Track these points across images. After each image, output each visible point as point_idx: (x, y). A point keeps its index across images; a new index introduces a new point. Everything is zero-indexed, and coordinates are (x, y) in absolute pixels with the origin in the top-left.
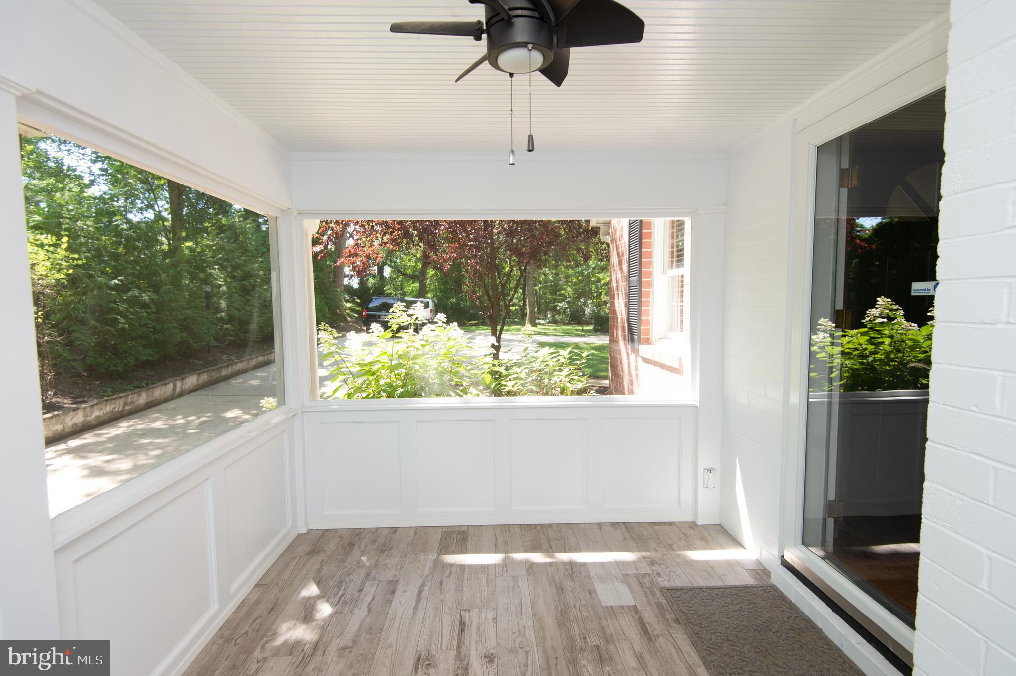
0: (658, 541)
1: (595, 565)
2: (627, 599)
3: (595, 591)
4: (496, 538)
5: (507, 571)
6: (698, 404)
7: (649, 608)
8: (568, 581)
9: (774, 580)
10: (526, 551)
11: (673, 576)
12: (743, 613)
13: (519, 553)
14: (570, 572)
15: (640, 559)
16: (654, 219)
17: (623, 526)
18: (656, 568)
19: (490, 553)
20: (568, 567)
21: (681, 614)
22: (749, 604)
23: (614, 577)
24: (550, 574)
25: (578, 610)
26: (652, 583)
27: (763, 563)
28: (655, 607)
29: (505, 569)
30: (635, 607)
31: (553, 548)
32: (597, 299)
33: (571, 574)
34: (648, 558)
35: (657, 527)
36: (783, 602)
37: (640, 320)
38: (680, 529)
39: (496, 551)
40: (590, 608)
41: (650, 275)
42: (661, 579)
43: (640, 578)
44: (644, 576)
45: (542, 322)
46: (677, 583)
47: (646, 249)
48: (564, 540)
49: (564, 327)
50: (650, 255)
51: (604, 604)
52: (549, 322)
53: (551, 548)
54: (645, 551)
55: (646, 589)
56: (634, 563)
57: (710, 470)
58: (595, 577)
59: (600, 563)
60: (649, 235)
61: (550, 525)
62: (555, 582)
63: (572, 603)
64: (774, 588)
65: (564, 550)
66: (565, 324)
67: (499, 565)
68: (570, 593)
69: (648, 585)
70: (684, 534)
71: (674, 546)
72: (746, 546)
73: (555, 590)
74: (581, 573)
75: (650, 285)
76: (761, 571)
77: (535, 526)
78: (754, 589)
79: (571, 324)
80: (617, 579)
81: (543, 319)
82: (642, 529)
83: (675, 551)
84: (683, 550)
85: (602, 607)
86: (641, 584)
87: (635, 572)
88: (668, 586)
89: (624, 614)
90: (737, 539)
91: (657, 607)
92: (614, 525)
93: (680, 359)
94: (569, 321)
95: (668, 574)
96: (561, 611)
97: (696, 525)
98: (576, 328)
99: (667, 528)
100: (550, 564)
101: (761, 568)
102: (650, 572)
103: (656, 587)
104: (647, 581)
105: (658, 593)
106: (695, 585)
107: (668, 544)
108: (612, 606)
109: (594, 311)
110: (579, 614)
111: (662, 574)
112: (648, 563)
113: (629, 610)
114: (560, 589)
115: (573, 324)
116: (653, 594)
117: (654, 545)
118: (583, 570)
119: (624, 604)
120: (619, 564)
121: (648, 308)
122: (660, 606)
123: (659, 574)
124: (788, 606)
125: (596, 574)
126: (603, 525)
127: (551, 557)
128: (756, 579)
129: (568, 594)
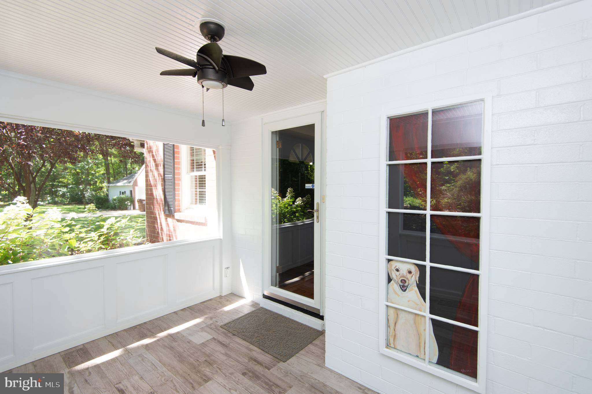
0: (209, 309)
1: (184, 330)
2: (209, 337)
3: (191, 341)
4: (111, 343)
5: (132, 354)
6: (222, 238)
7: (220, 335)
8: (174, 343)
9: (262, 305)
10: (138, 341)
11: (223, 320)
12: (256, 321)
13: (134, 343)
14: (172, 339)
15: (204, 319)
16: (181, 145)
17: (188, 309)
18: (214, 319)
19: (113, 351)
20: (169, 337)
21: (234, 332)
22: (257, 317)
23: (197, 331)
24: (161, 345)
25: (187, 352)
26: (215, 326)
27: (254, 301)
28: (222, 334)
29: (130, 354)
30: (214, 338)
31: (154, 333)
32: (93, 186)
33: (173, 340)
34: (208, 317)
35: (205, 303)
36: (267, 311)
37: (174, 199)
38: (216, 301)
39: (117, 348)
40: (192, 348)
41: (179, 174)
42: (219, 323)
43: (209, 326)
44: (211, 325)
45: (42, 203)
46: (226, 321)
47: (177, 160)
48: (159, 327)
49: (65, 207)
50: (179, 163)
51: (198, 344)
52: (49, 203)
53: (153, 333)
54: (205, 315)
55: (214, 329)
56: (203, 322)
57: (228, 268)
58: (187, 335)
59: (186, 329)
60: (178, 153)
61: (145, 323)
62: (166, 347)
63: (182, 350)
64: (262, 308)
65: (162, 331)
66: (65, 204)
67: (124, 354)
68: (178, 347)
69: (214, 327)
70: (219, 302)
71: (217, 308)
72: (246, 297)
73: (169, 350)
74: (178, 337)
75: (179, 179)
76: (255, 304)
77: (135, 327)
78: (256, 311)
79: (72, 204)
80: (198, 331)
81: (41, 201)
82: (198, 307)
83: (218, 310)
84: (222, 308)
85: (198, 345)
86: (211, 328)
87: (206, 325)
88: (223, 324)
89: (210, 343)
90: (241, 296)
91: (223, 334)
92: (182, 310)
93: (205, 218)
94: (69, 202)
95: (220, 320)
96: (178, 356)
97: (222, 296)
98: (77, 207)
99: (210, 302)
100: (158, 340)
101: (255, 303)
102: (212, 322)
103: (218, 327)
104: (213, 326)
105: (221, 329)
106: (234, 319)
107: (214, 308)
108: (203, 343)
109: (92, 194)
110: (188, 353)
111: (218, 321)
112: (209, 319)
113: (212, 341)
114: (172, 348)
115: (74, 204)
116: (219, 330)
117: (208, 311)
118: (178, 335)
119: (208, 339)
120: (195, 325)
121: (179, 192)
122: (223, 333)
123: (217, 322)
124: (269, 312)
125: (187, 334)
126: (177, 312)
127: (155, 337)
128: (254, 307)
129: (177, 348)
